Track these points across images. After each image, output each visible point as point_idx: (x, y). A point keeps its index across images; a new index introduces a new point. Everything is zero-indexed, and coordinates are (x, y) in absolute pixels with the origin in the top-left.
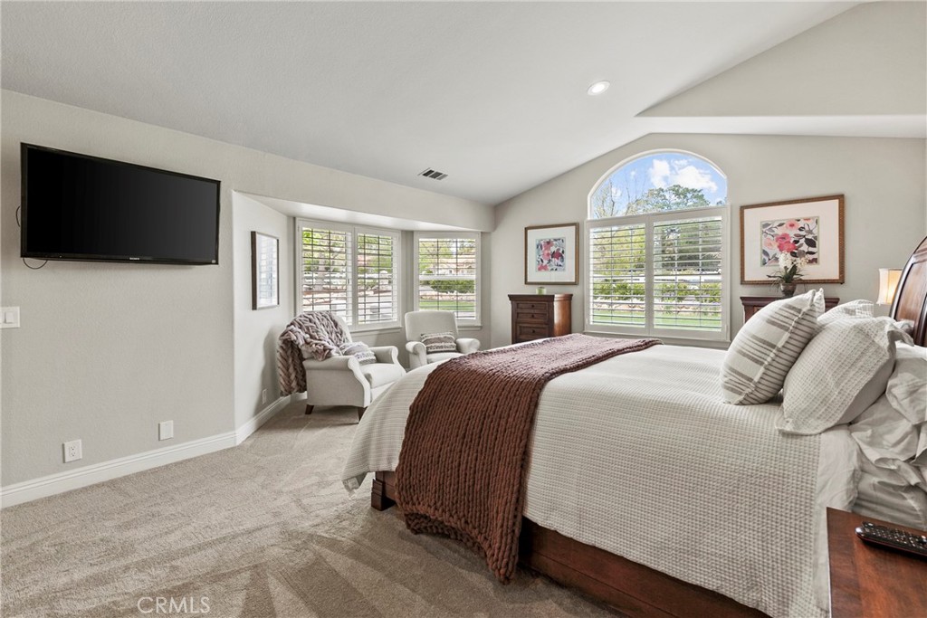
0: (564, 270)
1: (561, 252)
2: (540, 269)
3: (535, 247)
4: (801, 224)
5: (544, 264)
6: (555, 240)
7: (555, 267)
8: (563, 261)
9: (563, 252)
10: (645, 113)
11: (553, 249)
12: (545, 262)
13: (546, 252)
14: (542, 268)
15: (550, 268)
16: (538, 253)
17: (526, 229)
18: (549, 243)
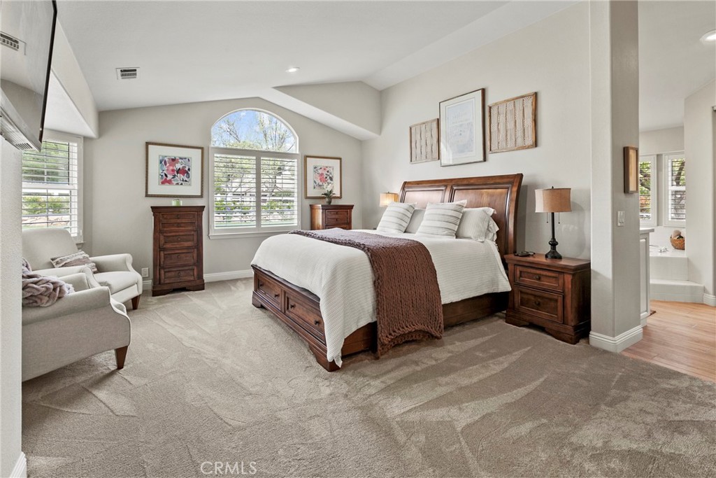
0: (190, 185)
1: (187, 169)
2: (163, 183)
3: (158, 162)
4: (328, 169)
5: (168, 179)
6: (181, 158)
7: (180, 182)
8: (189, 177)
9: (189, 169)
10: (277, 88)
11: (178, 166)
12: (170, 177)
13: (171, 168)
14: (165, 181)
15: (175, 183)
16: (161, 168)
17: (148, 144)
18: (174, 160)
